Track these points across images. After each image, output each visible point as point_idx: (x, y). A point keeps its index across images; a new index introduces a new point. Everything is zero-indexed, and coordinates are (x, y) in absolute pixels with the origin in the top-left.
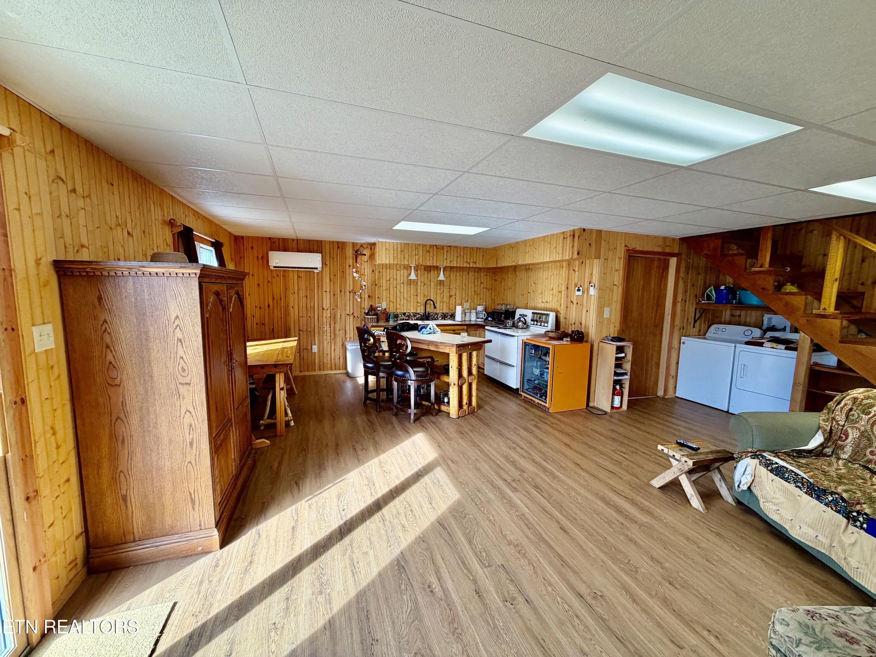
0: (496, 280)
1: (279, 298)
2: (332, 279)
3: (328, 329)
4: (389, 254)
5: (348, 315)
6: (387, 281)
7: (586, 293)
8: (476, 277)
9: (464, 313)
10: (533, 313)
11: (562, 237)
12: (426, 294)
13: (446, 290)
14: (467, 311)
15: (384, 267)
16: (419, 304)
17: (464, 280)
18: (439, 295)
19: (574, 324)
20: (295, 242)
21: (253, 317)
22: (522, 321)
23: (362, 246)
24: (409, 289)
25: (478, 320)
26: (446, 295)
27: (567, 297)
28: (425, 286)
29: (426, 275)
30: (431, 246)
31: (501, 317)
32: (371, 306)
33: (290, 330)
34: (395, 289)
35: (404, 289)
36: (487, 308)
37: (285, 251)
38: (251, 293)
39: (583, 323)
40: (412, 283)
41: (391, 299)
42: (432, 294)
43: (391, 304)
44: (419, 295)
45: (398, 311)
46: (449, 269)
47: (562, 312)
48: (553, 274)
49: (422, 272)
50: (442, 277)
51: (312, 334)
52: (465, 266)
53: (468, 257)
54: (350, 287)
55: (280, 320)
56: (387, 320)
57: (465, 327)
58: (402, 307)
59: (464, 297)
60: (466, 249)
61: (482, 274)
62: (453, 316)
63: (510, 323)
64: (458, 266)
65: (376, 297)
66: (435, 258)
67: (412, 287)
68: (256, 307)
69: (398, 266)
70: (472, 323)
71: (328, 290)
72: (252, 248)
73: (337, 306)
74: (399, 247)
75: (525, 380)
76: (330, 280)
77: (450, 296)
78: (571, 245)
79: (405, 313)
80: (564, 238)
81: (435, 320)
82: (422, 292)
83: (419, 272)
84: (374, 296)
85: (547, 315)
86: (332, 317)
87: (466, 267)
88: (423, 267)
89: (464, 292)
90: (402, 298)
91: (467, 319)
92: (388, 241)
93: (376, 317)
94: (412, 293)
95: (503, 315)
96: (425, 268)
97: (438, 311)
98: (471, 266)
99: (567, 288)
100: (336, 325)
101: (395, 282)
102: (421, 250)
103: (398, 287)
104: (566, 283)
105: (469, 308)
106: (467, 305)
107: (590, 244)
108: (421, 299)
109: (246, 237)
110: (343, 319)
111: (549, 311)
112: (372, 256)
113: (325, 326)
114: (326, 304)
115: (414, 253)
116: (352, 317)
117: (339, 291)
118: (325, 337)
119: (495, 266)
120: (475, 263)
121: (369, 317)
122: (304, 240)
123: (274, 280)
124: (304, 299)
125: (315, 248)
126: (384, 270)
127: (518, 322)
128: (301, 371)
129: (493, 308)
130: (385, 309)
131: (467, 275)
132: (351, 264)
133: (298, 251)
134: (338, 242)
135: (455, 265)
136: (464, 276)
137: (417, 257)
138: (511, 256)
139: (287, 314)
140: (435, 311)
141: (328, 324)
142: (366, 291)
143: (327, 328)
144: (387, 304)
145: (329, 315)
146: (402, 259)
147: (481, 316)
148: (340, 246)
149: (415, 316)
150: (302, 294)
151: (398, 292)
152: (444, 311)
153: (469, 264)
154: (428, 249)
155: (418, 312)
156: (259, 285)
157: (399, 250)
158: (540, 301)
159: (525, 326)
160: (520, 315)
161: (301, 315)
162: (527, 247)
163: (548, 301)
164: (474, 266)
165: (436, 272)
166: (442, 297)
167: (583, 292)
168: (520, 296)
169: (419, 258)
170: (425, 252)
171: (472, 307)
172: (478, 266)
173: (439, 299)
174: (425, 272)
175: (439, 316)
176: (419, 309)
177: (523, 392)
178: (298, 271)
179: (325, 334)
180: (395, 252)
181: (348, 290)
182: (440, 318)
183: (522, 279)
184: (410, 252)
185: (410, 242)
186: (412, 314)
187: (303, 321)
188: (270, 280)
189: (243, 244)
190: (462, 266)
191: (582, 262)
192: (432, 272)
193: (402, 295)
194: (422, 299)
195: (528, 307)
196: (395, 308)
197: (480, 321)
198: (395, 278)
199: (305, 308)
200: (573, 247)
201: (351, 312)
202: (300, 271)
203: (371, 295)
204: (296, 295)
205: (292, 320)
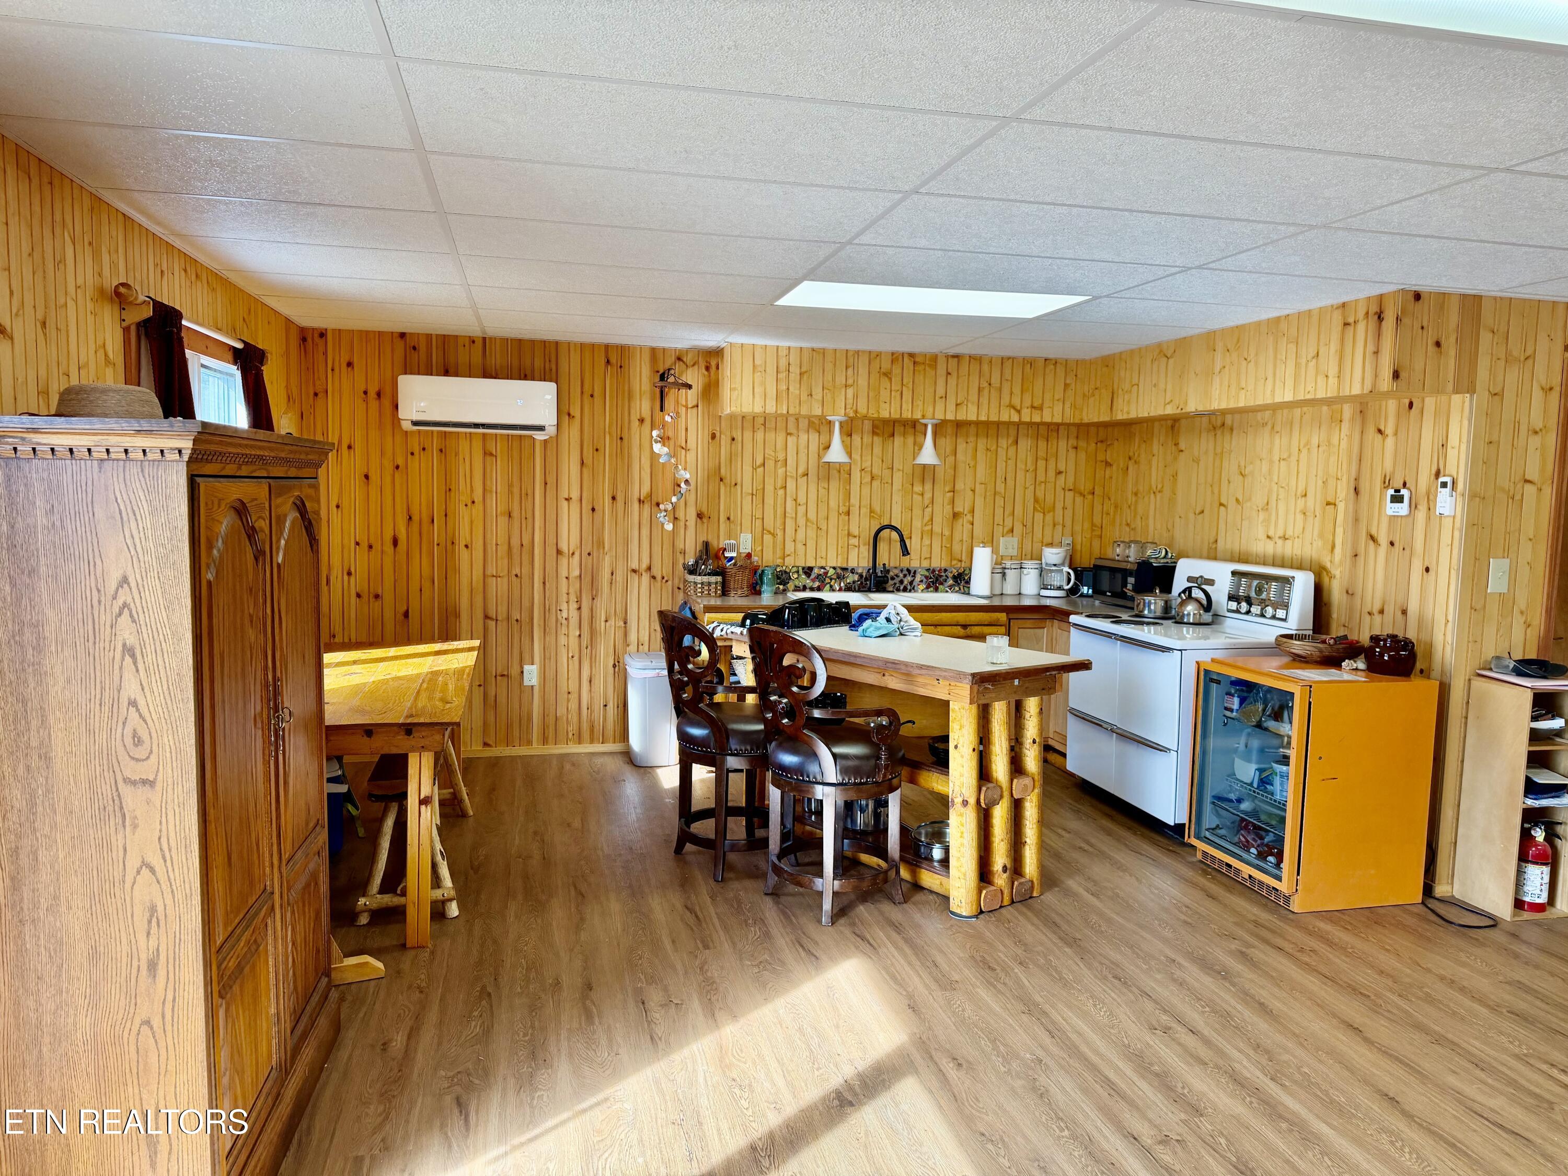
0: (1108, 464)
1: (426, 519)
2: (588, 461)
3: (574, 614)
4: (763, 384)
5: (634, 571)
6: (754, 469)
7: (1423, 508)
8: (1041, 454)
9: (1000, 570)
10: (1234, 573)
11: (1337, 318)
12: (877, 508)
13: (942, 498)
14: (1008, 564)
15: (748, 425)
16: (854, 541)
17: (1001, 465)
18: (917, 512)
19: (1381, 612)
20: (479, 344)
21: (349, 574)
22: (1197, 600)
23: (679, 359)
24: (823, 492)
25: (1045, 593)
26: (941, 511)
27: (1356, 520)
28: (875, 483)
29: (877, 450)
30: (896, 357)
31: (1125, 584)
32: (706, 545)
33: (457, 615)
34: (781, 492)
35: (808, 492)
36: (1077, 558)
37: (446, 373)
38: (345, 504)
39: (1413, 608)
40: (834, 473)
41: (769, 524)
42: (897, 509)
43: (768, 538)
44: (855, 511)
45: (789, 562)
46: (950, 430)
47: (1337, 572)
48: (1308, 443)
49: (867, 439)
50: (928, 455)
51: (526, 628)
52: (1005, 417)
53: (1017, 390)
54: (640, 484)
55: (427, 585)
56: (755, 590)
57: (1003, 617)
58: (800, 547)
59: (998, 519)
60: (1008, 364)
61: (1062, 444)
62: (962, 580)
63: (1153, 603)
64: (983, 418)
65: (723, 518)
66: (907, 394)
67: (834, 485)
68: (357, 544)
69: (791, 420)
70: (1027, 602)
71: (575, 495)
72: (349, 364)
73: (600, 544)
74: (794, 359)
75: (1208, 799)
76: (582, 463)
77: (956, 515)
78: (1371, 348)
79: (811, 569)
80: (1346, 324)
81: (905, 590)
82: (865, 502)
83: (856, 439)
84: (714, 516)
85: (1286, 581)
86: (587, 579)
87: (1009, 424)
88: (868, 426)
89: (999, 502)
90: (801, 521)
91: (1010, 588)
92: (760, 341)
93: (719, 579)
94: (833, 504)
95: (1131, 580)
96: (874, 427)
97: (915, 564)
98: (1026, 418)
99: (1356, 490)
100: (598, 601)
101: (781, 471)
102: (863, 371)
103: (791, 485)
104: (1354, 475)
105: (1014, 553)
106: (1009, 545)
107: (1438, 344)
108: (863, 526)
109: (334, 330)
110: (619, 586)
111: (1292, 567)
112: (711, 391)
113: (564, 607)
114: (569, 537)
115: (840, 380)
116: (646, 578)
117: (607, 499)
118: (563, 640)
119: (1105, 418)
120: (1040, 408)
121: (699, 579)
122: (505, 341)
123: (414, 463)
124: (503, 520)
125: (538, 363)
126: (748, 434)
127: (1183, 603)
128: (486, 744)
129: (1096, 553)
130: (749, 556)
131: (1012, 450)
132: (646, 413)
133: (486, 374)
134: (607, 347)
135: (972, 417)
136: (1002, 453)
137: (850, 392)
138: (1162, 386)
139: (448, 569)
140: (905, 562)
141: (573, 598)
142: (691, 498)
143: (569, 611)
144: (754, 540)
145: (577, 573)
146: (804, 397)
147: (1058, 579)
148: (613, 360)
149: (840, 578)
150: (496, 505)
151: (790, 504)
152: (936, 564)
153: (1019, 412)
154: (886, 365)
155: (852, 564)
156: (367, 477)
157: (795, 370)
158: (1261, 535)
159: (1207, 617)
160: (1190, 579)
161: (491, 570)
162: (1218, 356)
163: (1289, 533)
164: (1037, 419)
165: (910, 440)
166: (927, 518)
167: (1413, 506)
168: (1191, 516)
169: (856, 397)
170: (875, 375)
171: (1028, 547)
172: (1047, 419)
173: (917, 524)
174: (876, 438)
175: (918, 578)
176: (853, 555)
177: (1198, 837)
178: (484, 434)
179: (564, 630)
180: (782, 376)
181: (636, 496)
182: (922, 586)
183: (1197, 461)
184: (829, 377)
185: (829, 345)
186: (831, 572)
187: (498, 588)
188: (400, 462)
189: (325, 353)
190: (993, 418)
191: (1411, 405)
192: (898, 440)
193: (801, 509)
194: (865, 522)
195: (1218, 556)
196: (779, 553)
197: (1053, 598)
198: (781, 456)
199: (503, 549)
200: (1376, 353)
201: (644, 565)
202: (491, 434)
203: (704, 510)
204: (478, 508)
205: (466, 588)
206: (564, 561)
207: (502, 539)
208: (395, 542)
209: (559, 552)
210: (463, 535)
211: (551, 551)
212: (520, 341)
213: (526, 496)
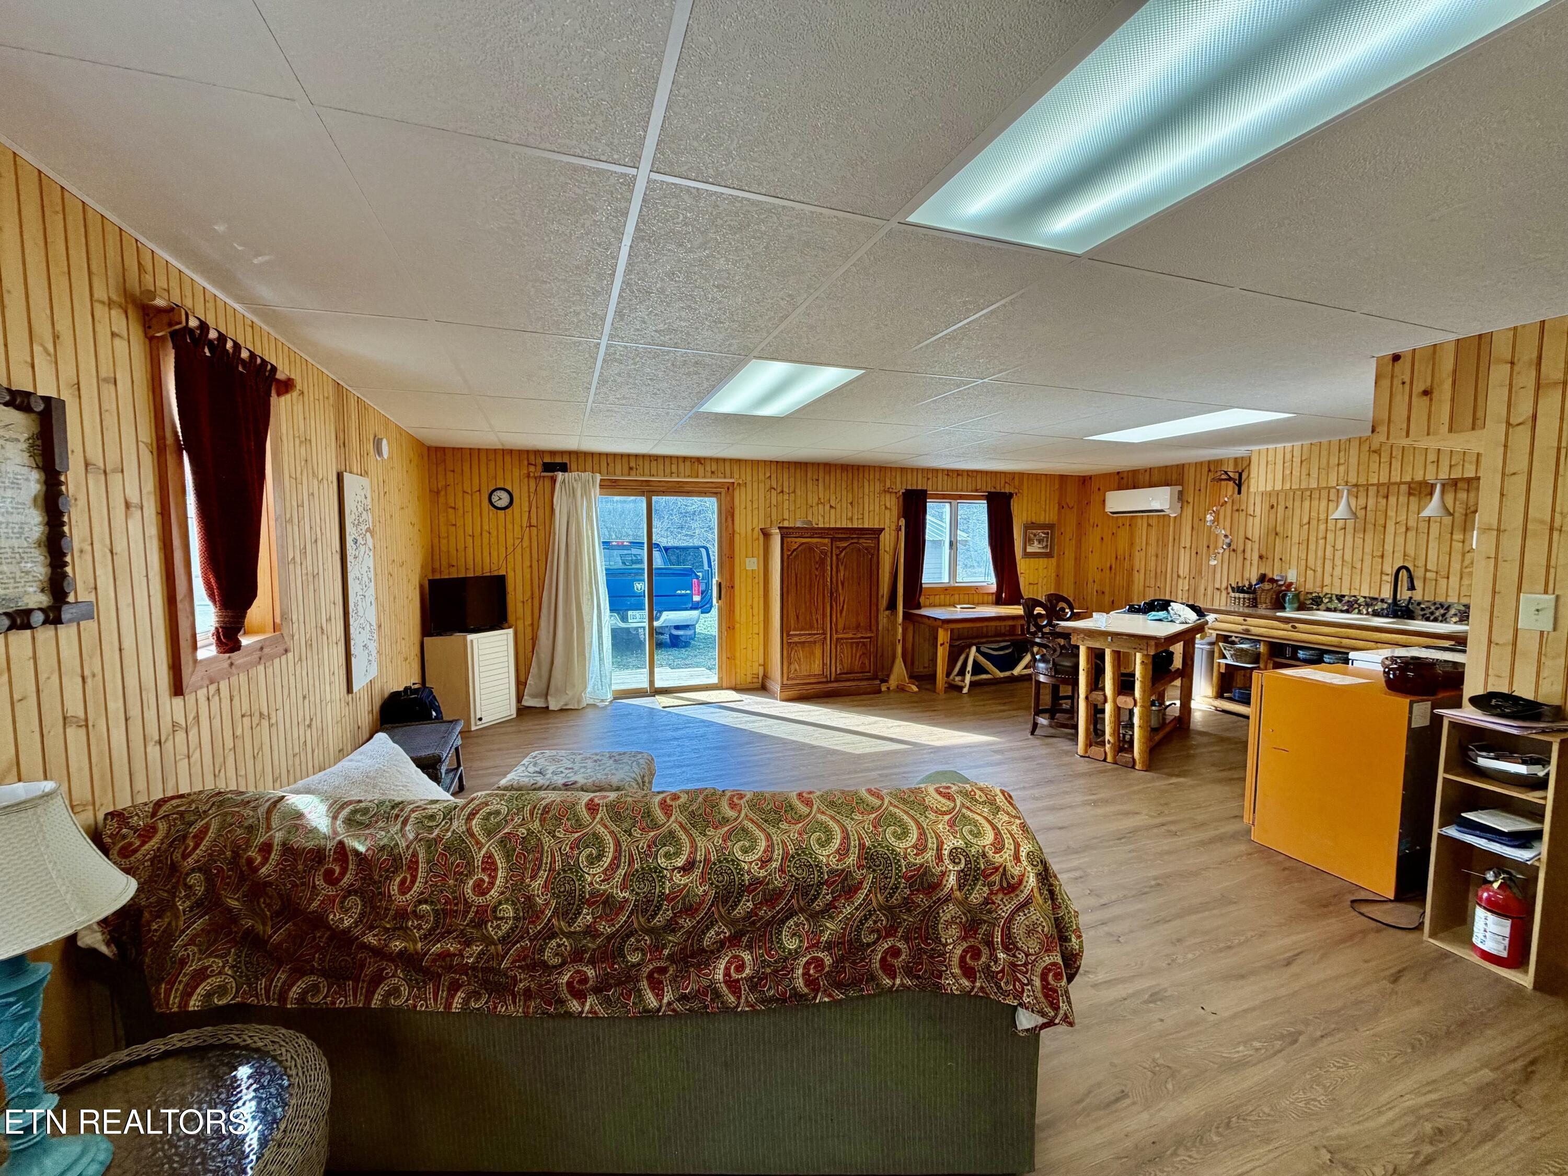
1: (1123, 558)
6: (1301, 526)
12: (1411, 553)
16: (1387, 578)
20: (1148, 471)
21: (1094, 582)
24: (1359, 542)
29: (1413, 507)
37: (1134, 488)
38: (1094, 550)
41: (1311, 563)
45: (1326, 590)
50: (1434, 509)
58: (1336, 580)
65: (1277, 559)
67: (1369, 535)
68: (1097, 569)
71: (1188, 545)
72: (1099, 489)
73: (1201, 573)
74: (1297, 454)
76: (1193, 528)
79: (1344, 596)
83: (1393, 499)
84: (1270, 556)
86: (1192, 591)
90: (1338, 562)
93: (1251, 596)
94: (1368, 550)
96: (1410, 489)
97: (1447, 599)
101: (1323, 527)
103: (1330, 536)
114: (1184, 570)
117: (1205, 548)
122: (1159, 468)
123: (1119, 532)
124: (1154, 558)
126: (1297, 504)
132: (1230, 497)
134: (1210, 462)
139: (1130, 582)
142: (1256, 546)
144: (1299, 574)
145: (1187, 588)
146: (1303, 477)
150: (1152, 550)
151: (1329, 549)
156: (1102, 538)
161: (1148, 584)
178: (1147, 516)
180: (1287, 466)
184: (1324, 461)
186: (1360, 600)
187: (1150, 593)
188: (1115, 531)
193: (1339, 554)
194: (1392, 564)
196: (1318, 583)
198: (1323, 517)
199: (1153, 574)
202: (1151, 515)
203: (1264, 554)
204: (1143, 553)
205: (1136, 591)
206: (1180, 581)
207: (1153, 569)
208: (1111, 568)
209: (1179, 576)
210: (1136, 568)
211: (1175, 576)
212: (1166, 467)
213: (1165, 546)
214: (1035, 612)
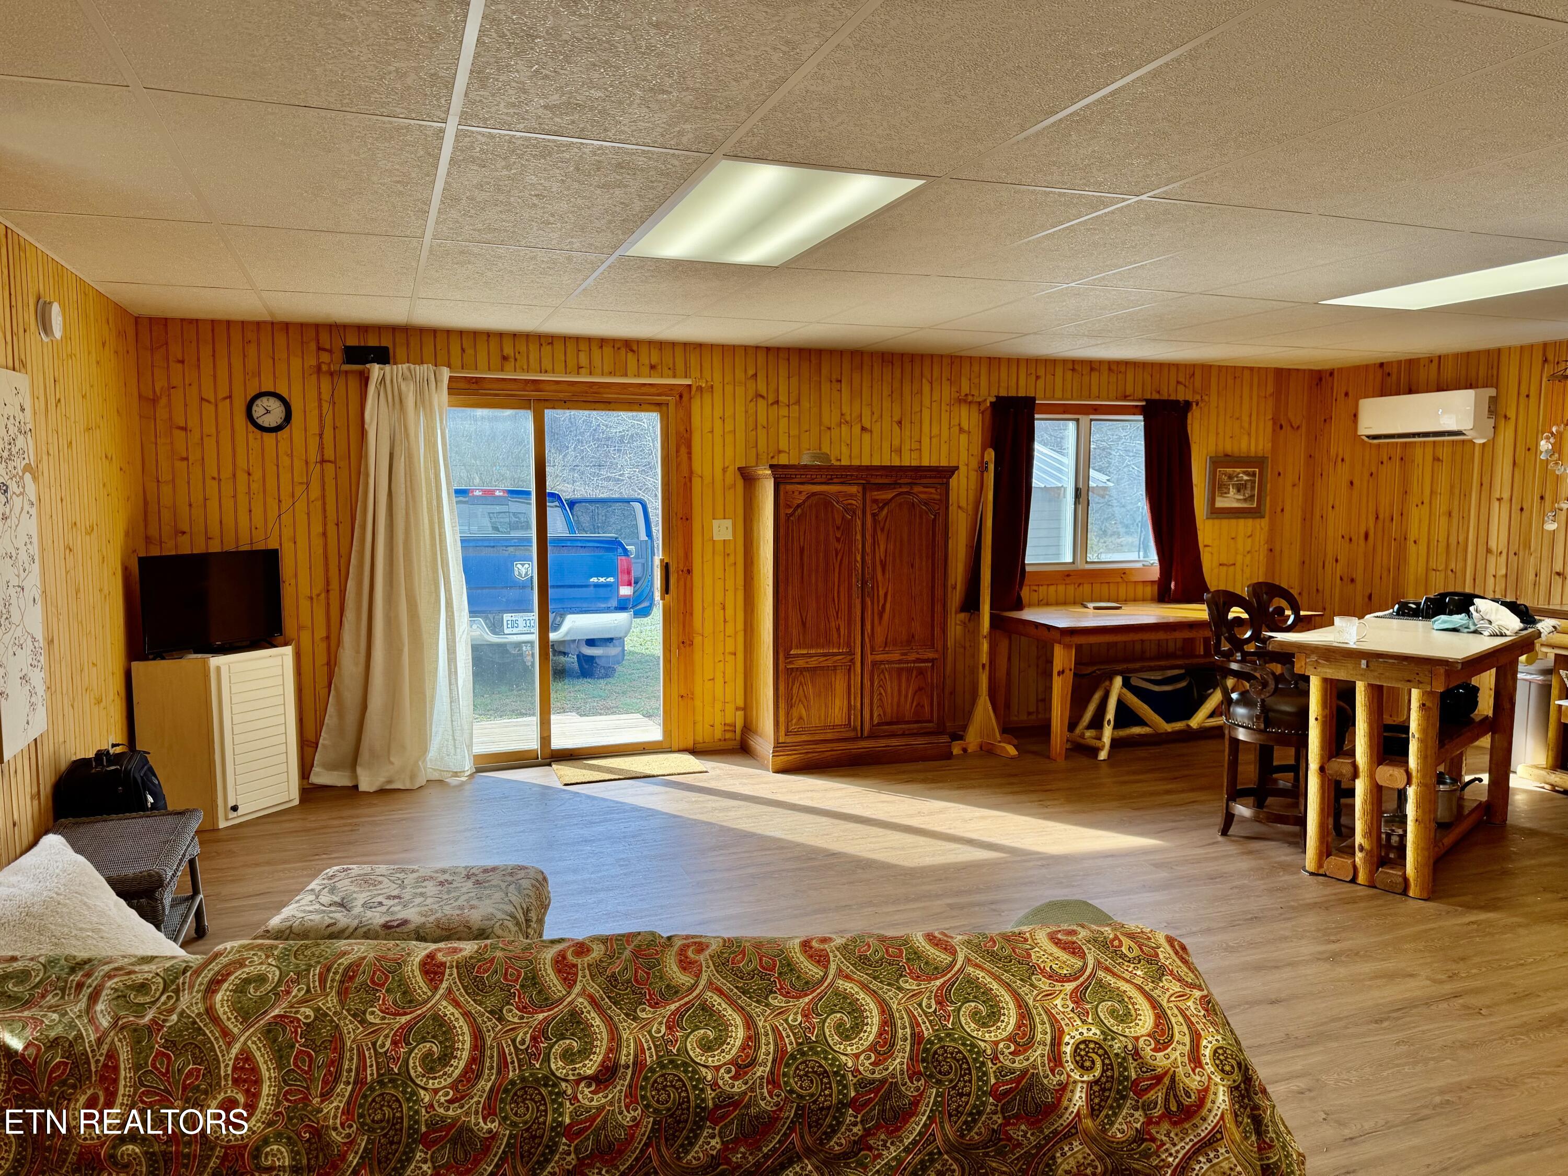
1: (1388, 517)
2: (1519, 461)
20: (1436, 362)
21: (1337, 561)
37: (1410, 391)
38: (1337, 505)
55: (1385, 574)
68: (1343, 537)
71: (1506, 495)
72: (1346, 394)
73: (1527, 544)
86: (1512, 578)
109: (1338, 369)
114: (1499, 535)
116: (1566, 582)
117: (1536, 498)
122: (1457, 356)
123: (1382, 471)
124: (1444, 520)
125: (1482, 372)
133: (1440, 389)
139: (1401, 560)
145: (1503, 572)
150: (1441, 504)
156: (1352, 483)
161: (1433, 565)
178: (1434, 442)
187: (1437, 582)
188: (1374, 470)
189: (1332, 388)
199: (1442, 547)
201: (1567, 568)
202: (1439, 442)
204: (1425, 509)
205: (1412, 578)
207: (1442, 538)
208: (1366, 536)
209: (1488, 550)
210: (1413, 532)
211: (1482, 550)
212: (1468, 354)
213: (1466, 496)
214: (1231, 616)
